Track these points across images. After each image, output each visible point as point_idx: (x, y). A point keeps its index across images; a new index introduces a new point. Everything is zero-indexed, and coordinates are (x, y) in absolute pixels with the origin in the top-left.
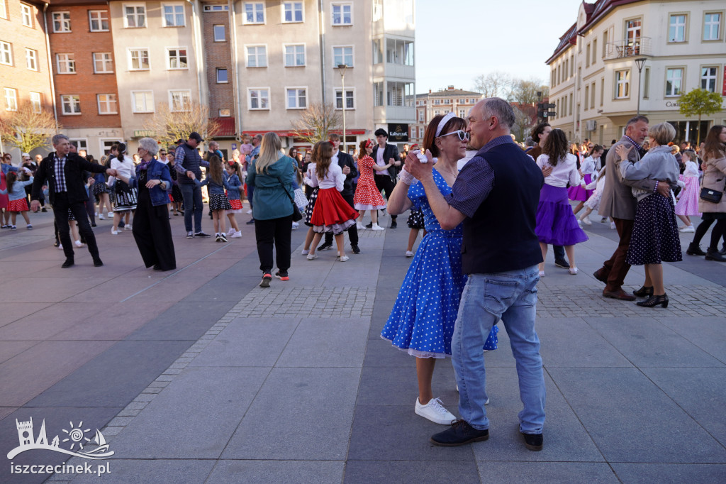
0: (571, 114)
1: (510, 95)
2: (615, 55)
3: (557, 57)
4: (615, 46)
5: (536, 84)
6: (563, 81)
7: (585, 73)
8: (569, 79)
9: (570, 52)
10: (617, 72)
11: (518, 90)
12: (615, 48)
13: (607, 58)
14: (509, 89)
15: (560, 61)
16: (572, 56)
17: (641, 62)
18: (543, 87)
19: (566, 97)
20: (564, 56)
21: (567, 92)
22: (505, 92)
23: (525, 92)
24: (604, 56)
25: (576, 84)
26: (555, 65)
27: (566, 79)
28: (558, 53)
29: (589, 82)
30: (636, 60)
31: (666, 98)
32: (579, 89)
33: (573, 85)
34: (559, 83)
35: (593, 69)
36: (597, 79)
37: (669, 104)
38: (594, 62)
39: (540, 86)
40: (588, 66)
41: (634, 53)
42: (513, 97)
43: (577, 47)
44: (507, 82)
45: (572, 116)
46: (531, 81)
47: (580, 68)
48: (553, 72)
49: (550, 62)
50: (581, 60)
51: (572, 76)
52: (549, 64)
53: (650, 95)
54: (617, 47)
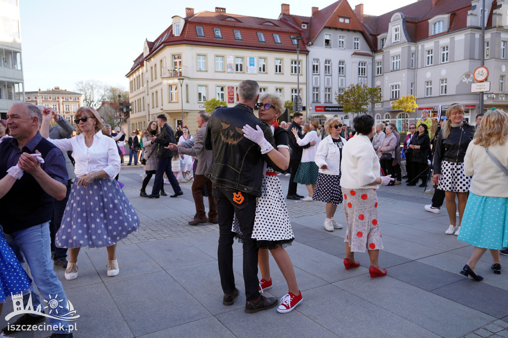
0: (144, 110)
1: (103, 96)
2: (168, 75)
3: (133, 73)
4: (167, 70)
5: (121, 90)
6: (138, 89)
7: (151, 84)
8: (141, 87)
9: (141, 70)
10: (169, 85)
11: (109, 93)
12: (167, 71)
13: (163, 76)
14: (102, 92)
15: (135, 76)
16: (142, 73)
17: (181, 81)
18: (126, 92)
19: (140, 99)
20: (137, 73)
21: (141, 96)
22: (100, 94)
23: (114, 95)
24: (161, 75)
25: (146, 91)
26: (132, 78)
27: (140, 88)
28: (133, 70)
29: (154, 90)
30: (179, 79)
31: (199, 103)
32: (148, 95)
33: (144, 92)
34: (135, 90)
35: (155, 82)
36: (158, 89)
37: (201, 107)
38: (156, 78)
39: (124, 91)
40: (152, 81)
41: (178, 75)
42: (105, 97)
43: (144, 68)
44: (100, 87)
45: (145, 112)
46: (118, 87)
47: (148, 81)
48: (131, 82)
49: (128, 76)
50: (148, 76)
51: (143, 86)
52: (128, 77)
53: (190, 100)
54: (169, 70)
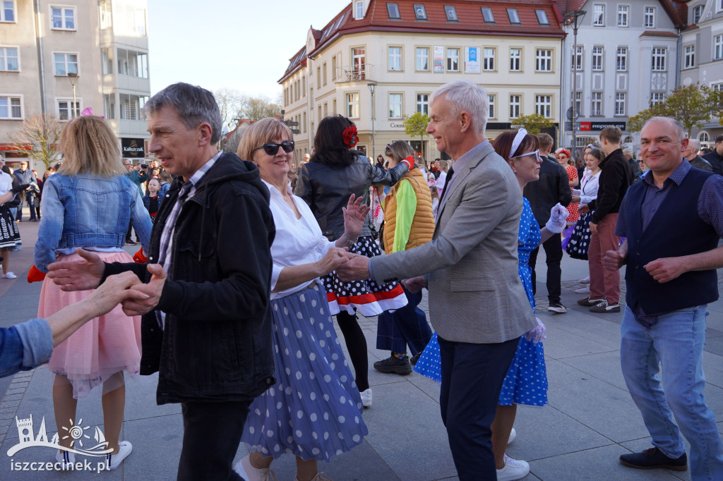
0: (305, 132)
1: (240, 112)
2: (345, 78)
3: (289, 77)
4: (343, 71)
5: (265, 102)
6: (296, 100)
7: (317, 93)
8: (301, 97)
9: (301, 73)
10: (347, 94)
11: (247, 107)
12: (344, 72)
13: (337, 81)
14: (239, 106)
15: (291, 81)
16: (304, 77)
19: (300, 115)
20: (295, 77)
21: (301, 111)
22: (235, 108)
23: (254, 109)
24: (334, 79)
25: (309, 105)
26: (286, 84)
27: (299, 99)
28: (289, 73)
29: (322, 102)
31: (390, 120)
32: (312, 109)
33: (306, 104)
34: (292, 102)
35: (324, 90)
36: (329, 99)
37: (393, 125)
38: (325, 84)
39: (269, 104)
40: (319, 87)
41: (360, 78)
42: (243, 114)
43: (307, 69)
44: (236, 99)
45: (306, 134)
46: (260, 99)
47: (312, 89)
48: (286, 91)
49: (281, 81)
50: (312, 81)
51: (304, 96)
52: (281, 83)
53: (377, 116)
54: (346, 72)
